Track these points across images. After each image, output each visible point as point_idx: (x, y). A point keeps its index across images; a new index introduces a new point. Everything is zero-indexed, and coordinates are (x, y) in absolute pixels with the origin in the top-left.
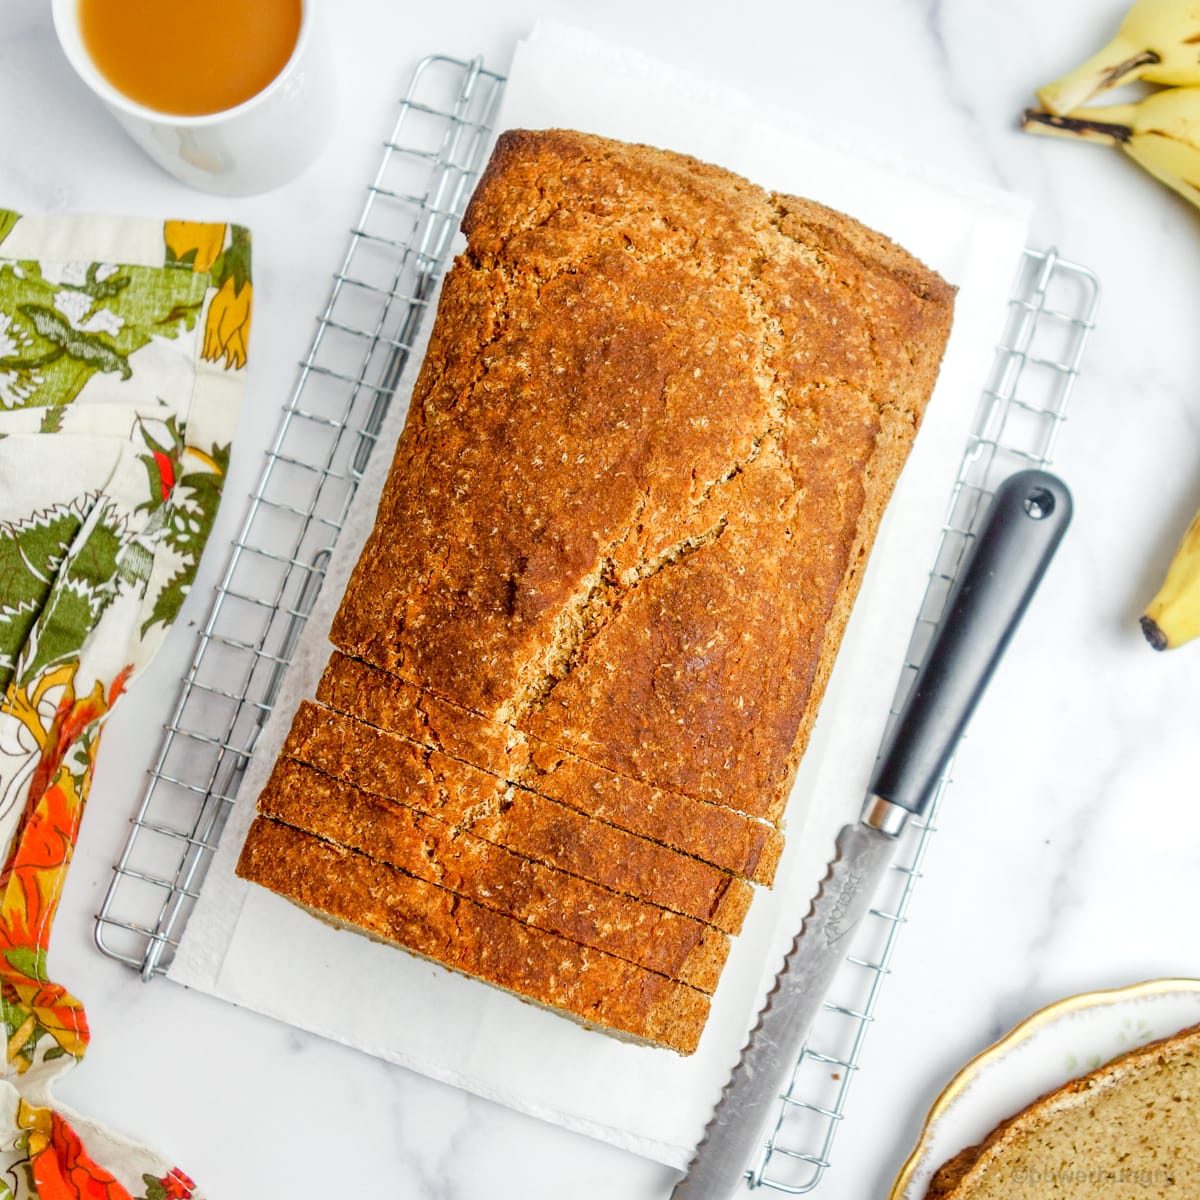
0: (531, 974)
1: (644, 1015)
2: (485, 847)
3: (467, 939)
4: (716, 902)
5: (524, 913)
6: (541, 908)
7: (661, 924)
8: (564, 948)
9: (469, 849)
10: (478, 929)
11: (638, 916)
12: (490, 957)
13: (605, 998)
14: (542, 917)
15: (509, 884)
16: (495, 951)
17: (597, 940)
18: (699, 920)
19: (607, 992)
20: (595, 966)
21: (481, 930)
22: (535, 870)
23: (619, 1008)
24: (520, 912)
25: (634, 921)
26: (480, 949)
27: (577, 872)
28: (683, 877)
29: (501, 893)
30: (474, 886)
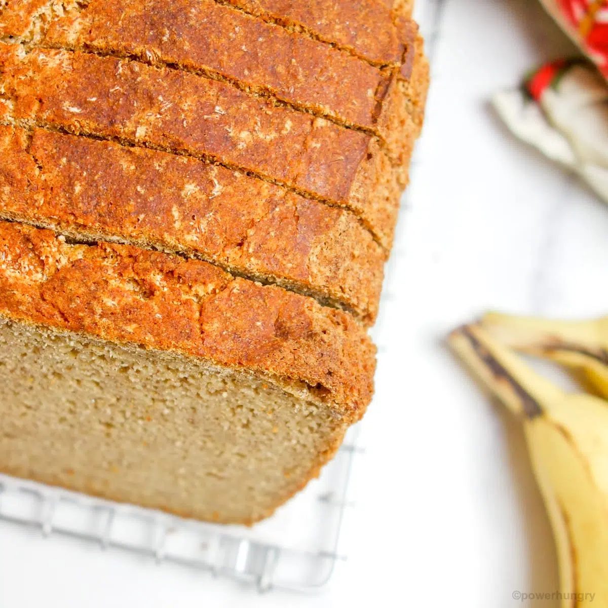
0: (144, 207)
1: (305, 251)
2: (67, 56)
3: (51, 176)
4: (379, 107)
5: (130, 127)
6: (152, 116)
7: (315, 134)
8: (185, 168)
9: (45, 64)
10: (64, 160)
11: (283, 122)
12: (86, 191)
13: (251, 232)
14: (155, 126)
15: (104, 94)
16: (91, 183)
17: (235, 154)
18: (360, 129)
19: (252, 224)
20: (230, 189)
21: (69, 161)
22: (137, 69)
23: (272, 244)
24: (124, 125)
25: (279, 131)
26: (71, 185)
27: (191, 61)
28: (332, 72)
29: (96, 108)
30: (57, 103)
